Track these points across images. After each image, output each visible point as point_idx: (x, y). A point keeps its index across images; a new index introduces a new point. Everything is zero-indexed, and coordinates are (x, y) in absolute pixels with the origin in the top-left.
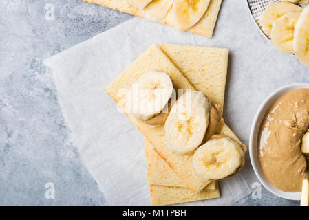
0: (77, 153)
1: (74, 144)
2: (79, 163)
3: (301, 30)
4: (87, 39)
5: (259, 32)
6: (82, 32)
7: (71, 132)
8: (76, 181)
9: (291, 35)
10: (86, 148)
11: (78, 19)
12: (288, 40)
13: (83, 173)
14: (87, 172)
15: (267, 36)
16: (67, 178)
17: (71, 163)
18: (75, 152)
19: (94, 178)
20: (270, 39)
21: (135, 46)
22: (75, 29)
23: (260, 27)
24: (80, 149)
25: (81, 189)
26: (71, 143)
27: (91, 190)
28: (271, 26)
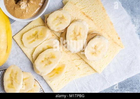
0: (132, 21)
1: (134, 25)
2: (131, 16)
3: (19, 84)
4: (128, 79)
5: (40, 83)
6: (130, 82)
7: (136, 32)
8: (133, 7)
9: (25, 81)
10: (128, 24)
11: (132, 89)
12: (26, 79)
13: (129, 11)
14: (127, 12)
15: (36, 80)
16: (137, 9)
17: (135, 16)
18: (133, 22)
19: (123, 9)
20: (35, 79)
21: (103, 76)
22: (134, 84)
23: (40, 85)
24: (131, 23)
25: (130, 3)
26: (135, 26)
27: (125, 2)
28: (34, 85)
